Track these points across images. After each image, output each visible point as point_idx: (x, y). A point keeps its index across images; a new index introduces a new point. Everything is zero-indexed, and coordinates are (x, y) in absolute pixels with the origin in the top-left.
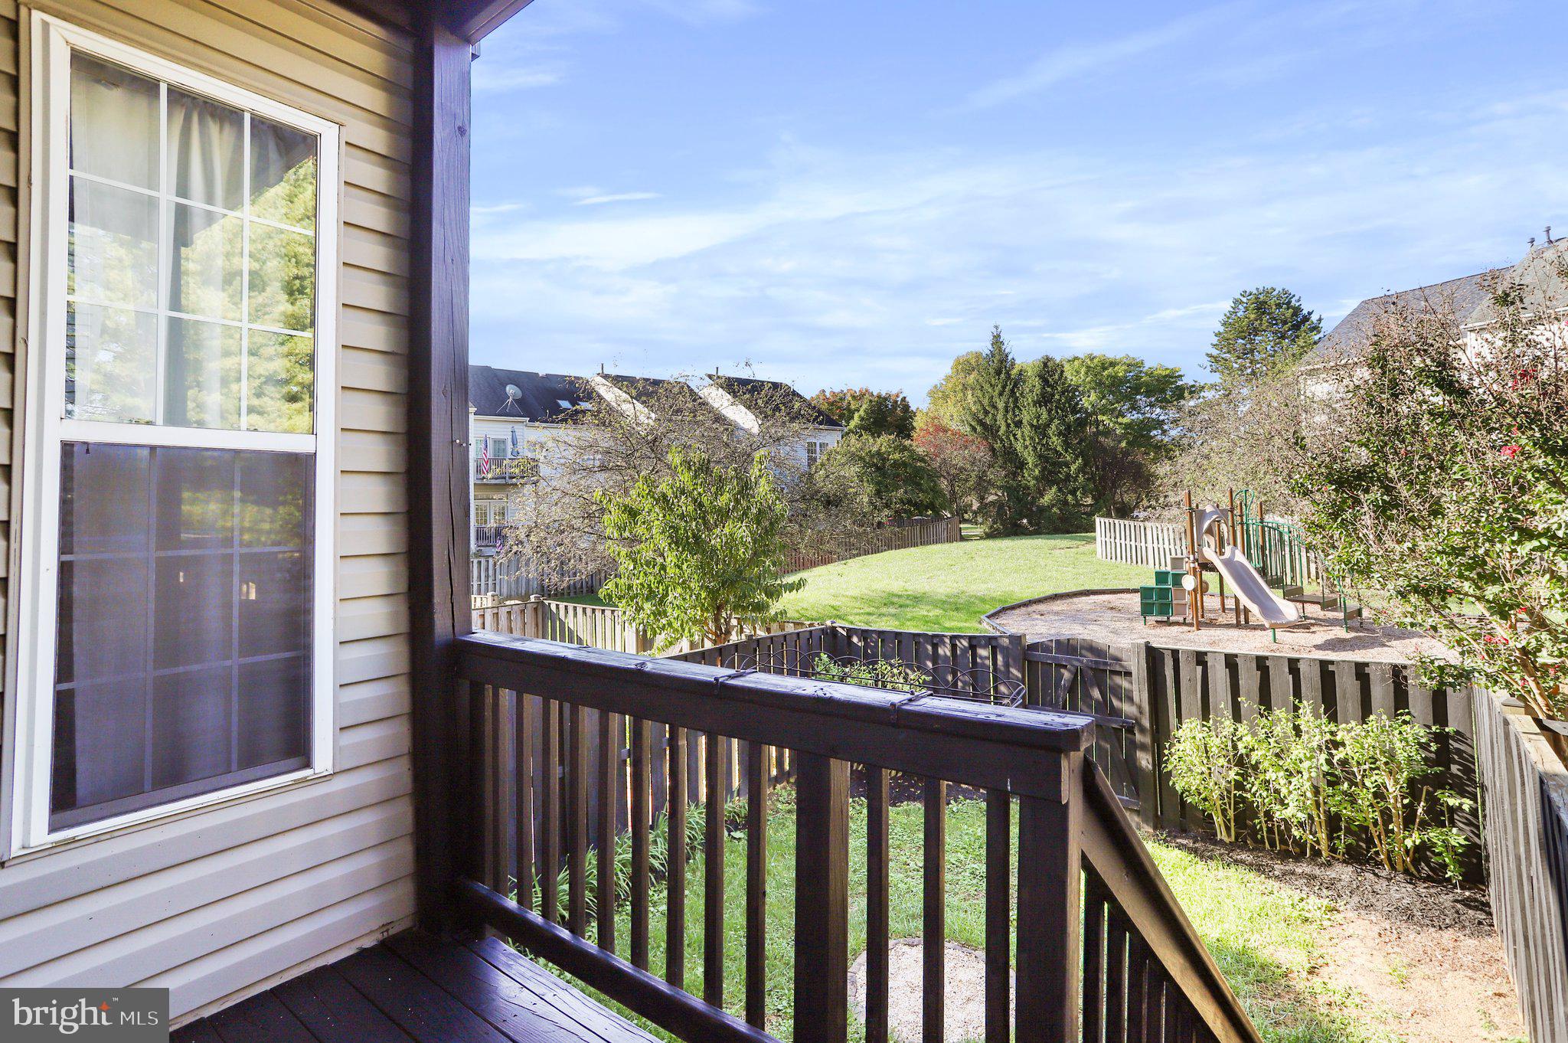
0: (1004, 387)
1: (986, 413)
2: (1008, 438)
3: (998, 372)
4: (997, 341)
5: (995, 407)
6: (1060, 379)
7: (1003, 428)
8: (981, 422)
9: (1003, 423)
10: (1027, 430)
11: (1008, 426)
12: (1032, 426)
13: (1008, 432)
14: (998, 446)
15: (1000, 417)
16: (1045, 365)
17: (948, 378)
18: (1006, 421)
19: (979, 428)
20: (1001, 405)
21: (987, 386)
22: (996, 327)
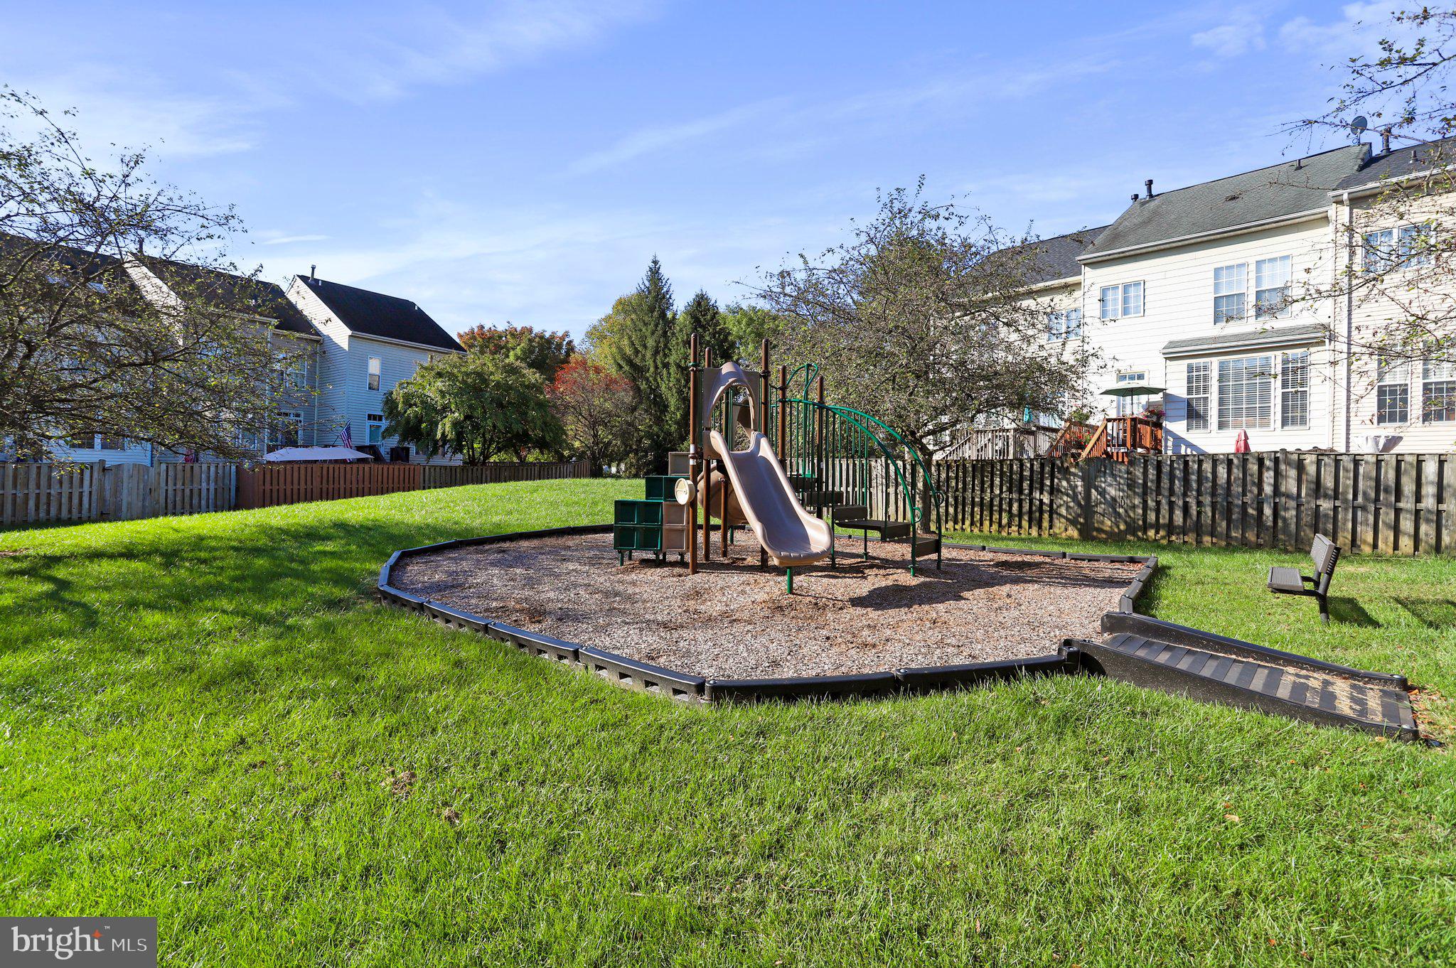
0: (656, 326)
1: (637, 352)
2: (655, 380)
3: (652, 310)
4: (655, 273)
5: (645, 347)
6: (712, 319)
7: (652, 369)
8: (630, 362)
9: (651, 362)
10: (673, 369)
11: (656, 367)
12: (678, 366)
13: (656, 373)
14: (643, 386)
15: (648, 354)
16: (699, 304)
17: (607, 319)
18: (654, 361)
19: (626, 368)
20: (651, 342)
21: (640, 325)
22: (655, 262)
